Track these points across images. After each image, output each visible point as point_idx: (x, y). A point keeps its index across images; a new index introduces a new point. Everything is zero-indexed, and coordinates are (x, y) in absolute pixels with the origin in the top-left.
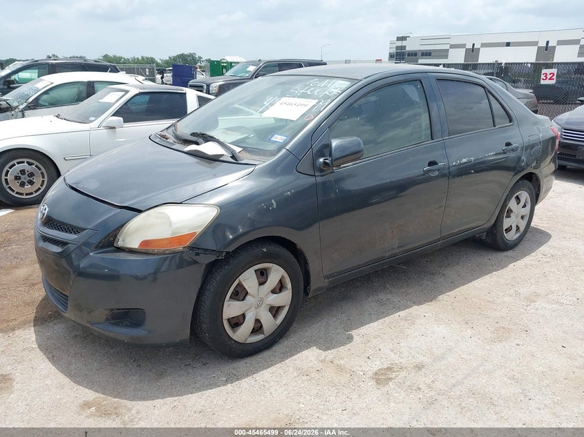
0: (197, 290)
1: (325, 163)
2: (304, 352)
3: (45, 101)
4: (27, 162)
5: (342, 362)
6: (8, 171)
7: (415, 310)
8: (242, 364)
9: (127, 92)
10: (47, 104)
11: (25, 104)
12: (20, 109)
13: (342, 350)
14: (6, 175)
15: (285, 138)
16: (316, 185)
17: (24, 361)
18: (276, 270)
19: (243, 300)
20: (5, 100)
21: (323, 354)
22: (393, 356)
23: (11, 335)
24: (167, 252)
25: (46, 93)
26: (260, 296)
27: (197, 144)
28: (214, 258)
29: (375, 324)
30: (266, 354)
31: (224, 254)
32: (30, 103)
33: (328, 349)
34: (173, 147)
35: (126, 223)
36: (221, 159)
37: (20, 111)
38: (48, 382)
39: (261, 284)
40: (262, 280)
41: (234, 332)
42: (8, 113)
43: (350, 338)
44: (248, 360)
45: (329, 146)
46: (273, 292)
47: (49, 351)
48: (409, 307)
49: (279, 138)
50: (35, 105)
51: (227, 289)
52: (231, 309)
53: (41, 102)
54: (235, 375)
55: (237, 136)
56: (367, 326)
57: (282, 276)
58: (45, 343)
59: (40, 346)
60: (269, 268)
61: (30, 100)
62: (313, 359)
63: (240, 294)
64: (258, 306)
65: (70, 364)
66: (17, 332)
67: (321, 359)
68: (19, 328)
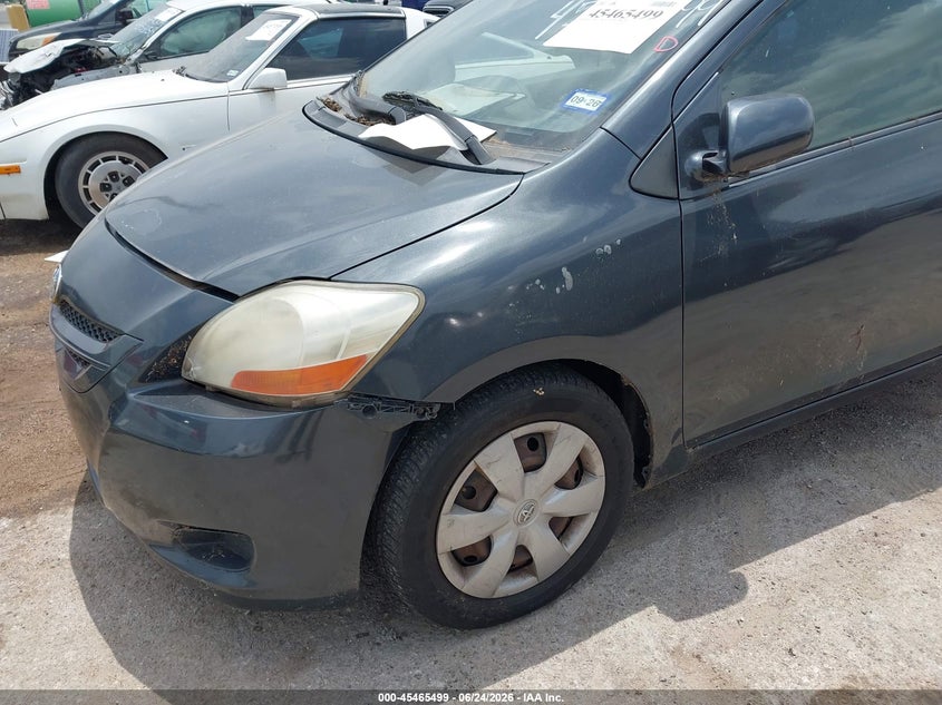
0: (374, 490)
1: (707, 166)
2: (629, 620)
3: (172, 45)
4: (121, 159)
5: (723, 659)
6: (88, 176)
7: (898, 513)
8: (484, 644)
9: (295, 18)
10: (177, 51)
11: (140, 52)
12: (132, 62)
13: (720, 620)
14: (86, 182)
15: (603, 100)
16: (680, 221)
17: (36, 592)
18: (569, 438)
19: (486, 507)
20: (107, 46)
21: (677, 630)
22: (854, 654)
23: (28, 523)
24: (295, 404)
25: (174, 29)
26: (527, 497)
27: (391, 120)
28: (412, 418)
29: (801, 551)
30: (540, 618)
31: (437, 408)
32: (148, 49)
33: (689, 617)
34: (340, 129)
35: (203, 324)
36: (443, 158)
37: (132, 65)
38: (70, 655)
39: (529, 469)
40: (532, 460)
41: (465, 576)
42: (114, 68)
43: (739, 588)
44: (498, 634)
45: (719, 120)
46: (561, 484)
47: (88, 570)
48: (880, 504)
49: (588, 102)
50: (155, 53)
51: (445, 488)
52: (457, 528)
53: (165, 47)
54: (466, 675)
55: (481, 100)
56: (781, 554)
57: (584, 449)
58: (84, 550)
59: (74, 555)
60: (550, 433)
61: (148, 44)
62: (651, 643)
63: (479, 495)
64: (523, 520)
65: (122, 609)
66: (41, 518)
67: (672, 645)
68: (47, 507)
